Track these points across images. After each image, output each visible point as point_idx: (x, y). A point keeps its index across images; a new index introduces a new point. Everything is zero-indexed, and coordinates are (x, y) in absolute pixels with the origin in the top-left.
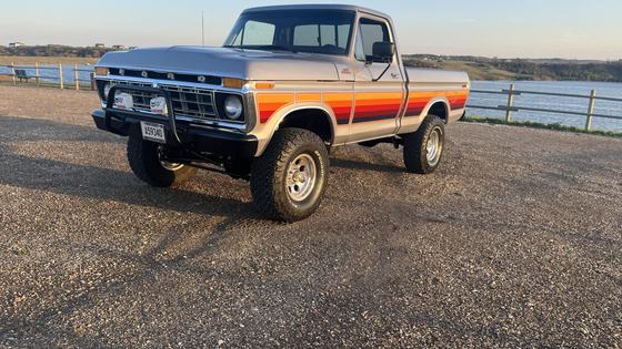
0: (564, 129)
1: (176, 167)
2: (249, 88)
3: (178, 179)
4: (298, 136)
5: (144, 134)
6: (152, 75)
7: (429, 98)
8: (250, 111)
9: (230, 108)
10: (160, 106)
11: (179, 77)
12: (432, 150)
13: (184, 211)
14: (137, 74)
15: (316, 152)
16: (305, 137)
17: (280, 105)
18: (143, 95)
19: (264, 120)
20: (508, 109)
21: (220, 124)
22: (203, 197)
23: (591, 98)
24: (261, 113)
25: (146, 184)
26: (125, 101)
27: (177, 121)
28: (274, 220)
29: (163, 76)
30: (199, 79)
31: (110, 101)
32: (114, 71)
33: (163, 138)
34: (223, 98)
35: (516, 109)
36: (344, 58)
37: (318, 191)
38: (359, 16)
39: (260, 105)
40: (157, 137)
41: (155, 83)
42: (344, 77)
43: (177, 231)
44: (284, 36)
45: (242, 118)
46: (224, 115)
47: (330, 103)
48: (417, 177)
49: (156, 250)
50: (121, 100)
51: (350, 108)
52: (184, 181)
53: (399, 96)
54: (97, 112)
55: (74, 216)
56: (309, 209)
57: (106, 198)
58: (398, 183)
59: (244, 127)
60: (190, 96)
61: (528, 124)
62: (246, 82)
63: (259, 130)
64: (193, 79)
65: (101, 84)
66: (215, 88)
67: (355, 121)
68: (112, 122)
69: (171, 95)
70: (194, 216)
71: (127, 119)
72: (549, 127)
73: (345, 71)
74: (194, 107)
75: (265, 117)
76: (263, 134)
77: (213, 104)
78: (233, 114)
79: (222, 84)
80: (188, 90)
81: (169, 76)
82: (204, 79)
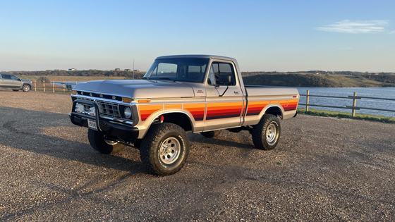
1: (113, 143)
2: (135, 102)
5: (89, 126)
6: (94, 95)
8: (135, 115)
11: (105, 97)
14: (88, 94)
15: (180, 136)
16: (171, 128)
17: (154, 111)
20: (353, 108)
24: (142, 116)
26: (80, 109)
29: (98, 96)
30: (113, 98)
31: (73, 108)
32: (79, 93)
33: (96, 128)
34: (123, 108)
36: (200, 84)
38: (211, 61)
40: (94, 127)
41: (95, 99)
42: (198, 95)
43: (98, 178)
44: (183, 71)
45: (131, 118)
46: (123, 116)
47: (188, 109)
51: (203, 112)
53: (241, 104)
59: (131, 123)
61: (366, 119)
62: (133, 100)
63: (141, 125)
64: (110, 97)
65: (74, 99)
67: (207, 119)
71: (82, 118)
72: (382, 121)
73: (200, 92)
74: (112, 112)
75: (144, 118)
76: (143, 127)
77: (118, 111)
78: (128, 116)
79: (122, 101)
80: (109, 103)
81: (100, 96)
82: (115, 98)
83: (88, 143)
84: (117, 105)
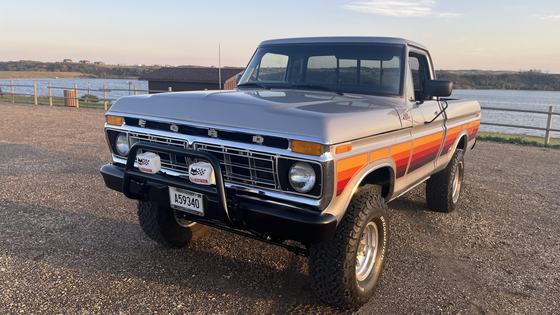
1: (190, 225)
2: (329, 156)
4: (368, 203)
5: (173, 202)
7: (458, 134)
8: (328, 184)
9: (295, 178)
10: (204, 173)
11: (223, 135)
12: (454, 185)
14: (165, 127)
15: (382, 218)
16: (372, 203)
17: (354, 171)
19: (339, 193)
23: (550, 114)
28: (334, 306)
29: (203, 133)
30: (255, 139)
33: (201, 210)
34: (287, 165)
38: (409, 49)
39: (340, 173)
40: (192, 207)
41: (189, 140)
42: (406, 123)
46: (287, 185)
47: (394, 157)
50: (147, 162)
51: (408, 158)
53: (440, 136)
54: (107, 169)
59: (318, 203)
62: (326, 148)
63: (334, 205)
64: (246, 138)
65: (113, 136)
66: (279, 153)
67: (410, 171)
69: (213, 156)
73: (406, 117)
75: (341, 188)
77: (275, 171)
78: (302, 184)
79: (289, 149)
80: (237, 152)
81: (210, 134)
82: (262, 140)
84: (269, 157)
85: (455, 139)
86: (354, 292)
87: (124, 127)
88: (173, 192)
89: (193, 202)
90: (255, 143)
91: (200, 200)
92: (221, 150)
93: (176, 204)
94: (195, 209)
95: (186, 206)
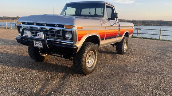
0: (153, 39)
1: (45, 55)
2: (75, 29)
3: (46, 59)
4: (90, 45)
5: (35, 45)
6: (37, 24)
7: (125, 31)
8: (75, 37)
9: (67, 36)
10: (41, 35)
11: (47, 25)
12: (125, 47)
13: (49, 71)
14: (32, 24)
15: (95, 50)
16: (91, 45)
17: (84, 35)
18: (35, 32)
19: (79, 40)
20: (137, 34)
21: (62, 41)
22: (54, 65)
23: (161, 30)
24: (79, 37)
25: (34, 61)
26: (28, 34)
27: (48, 41)
28: (81, 74)
29: (42, 25)
30: (56, 26)
31: (22, 33)
32: (24, 23)
33: (42, 46)
34: (64, 32)
35: (140, 34)
36: (102, 18)
37: (95, 63)
38: (106, 5)
39: (78, 35)
40: (40, 46)
41: (39, 27)
42: (103, 25)
44: (79, 12)
45: (72, 39)
46: (65, 38)
47: (99, 33)
48: (121, 56)
49: (41, 90)
50: (26, 33)
52: (47, 59)
53: (117, 31)
54: (18, 37)
55: (9, 75)
56: (93, 70)
57: (21, 67)
58: (116, 58)
59: (73, 43)
60: (52, 31)
61: (143, 38)
62: (74, 26)
63: (78, 44)
64: (53, 25)
65: (19, 28)
66: (62, 29)
67: (106, 39)
68: (23, 41)
69: (45, 31)
70: (53, 73)
71: (29, 40)
72: (149, 39)
73: (103, 23)
74: (54, 36)
76: (79, 45)
77: (61, 34)
78: (68, 38)
79: (64, 28)
80: (51, 29)
81: (44, 25)
82: (57, 26)
83: (28, 55)
84: (59, 30)
85: (124, 33)
86: (86, 69)
87: (22, 25)
88: (35, 42)
89: (40, 45)
90: (56, 27)
91: (42, 44)
92: (47, 29)
93: (36, 45)
94: (41, 46)
95: (38, 46)
